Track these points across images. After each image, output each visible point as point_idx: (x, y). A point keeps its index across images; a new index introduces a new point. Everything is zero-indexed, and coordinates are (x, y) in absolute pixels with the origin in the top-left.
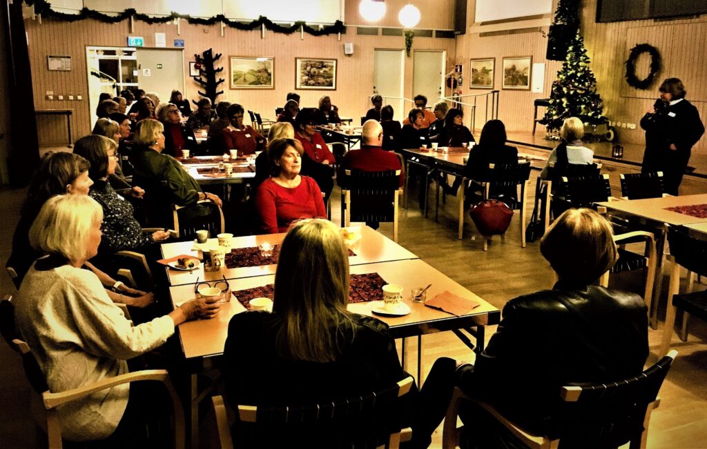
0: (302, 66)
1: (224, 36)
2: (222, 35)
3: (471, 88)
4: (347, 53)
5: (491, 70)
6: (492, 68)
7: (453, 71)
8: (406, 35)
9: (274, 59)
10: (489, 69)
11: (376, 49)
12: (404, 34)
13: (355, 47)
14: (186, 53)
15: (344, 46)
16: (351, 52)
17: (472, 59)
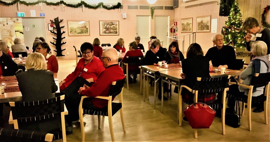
0: (102, 25)
1: (64, 11)
2: (63, 10)
3: (182, 33)
4: (123, 18)
5: (191, 24)
6: (191, 23)
7: (173, 25)
8: (151, 9)
9: (89, 22)
10: (190, 23)
11: (137, 16)
12: (150, 8)
13: (127, 15)
14: (46, 19)
15: (122, 15)
16: (125, 17)
17: (181, 19)
